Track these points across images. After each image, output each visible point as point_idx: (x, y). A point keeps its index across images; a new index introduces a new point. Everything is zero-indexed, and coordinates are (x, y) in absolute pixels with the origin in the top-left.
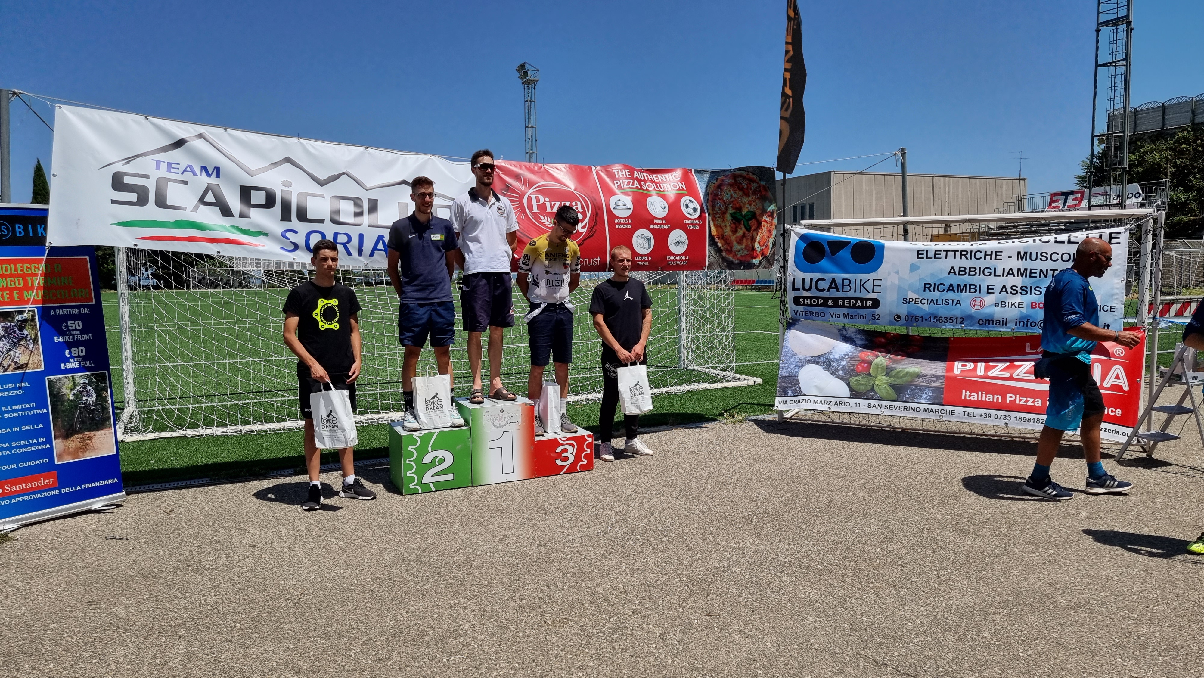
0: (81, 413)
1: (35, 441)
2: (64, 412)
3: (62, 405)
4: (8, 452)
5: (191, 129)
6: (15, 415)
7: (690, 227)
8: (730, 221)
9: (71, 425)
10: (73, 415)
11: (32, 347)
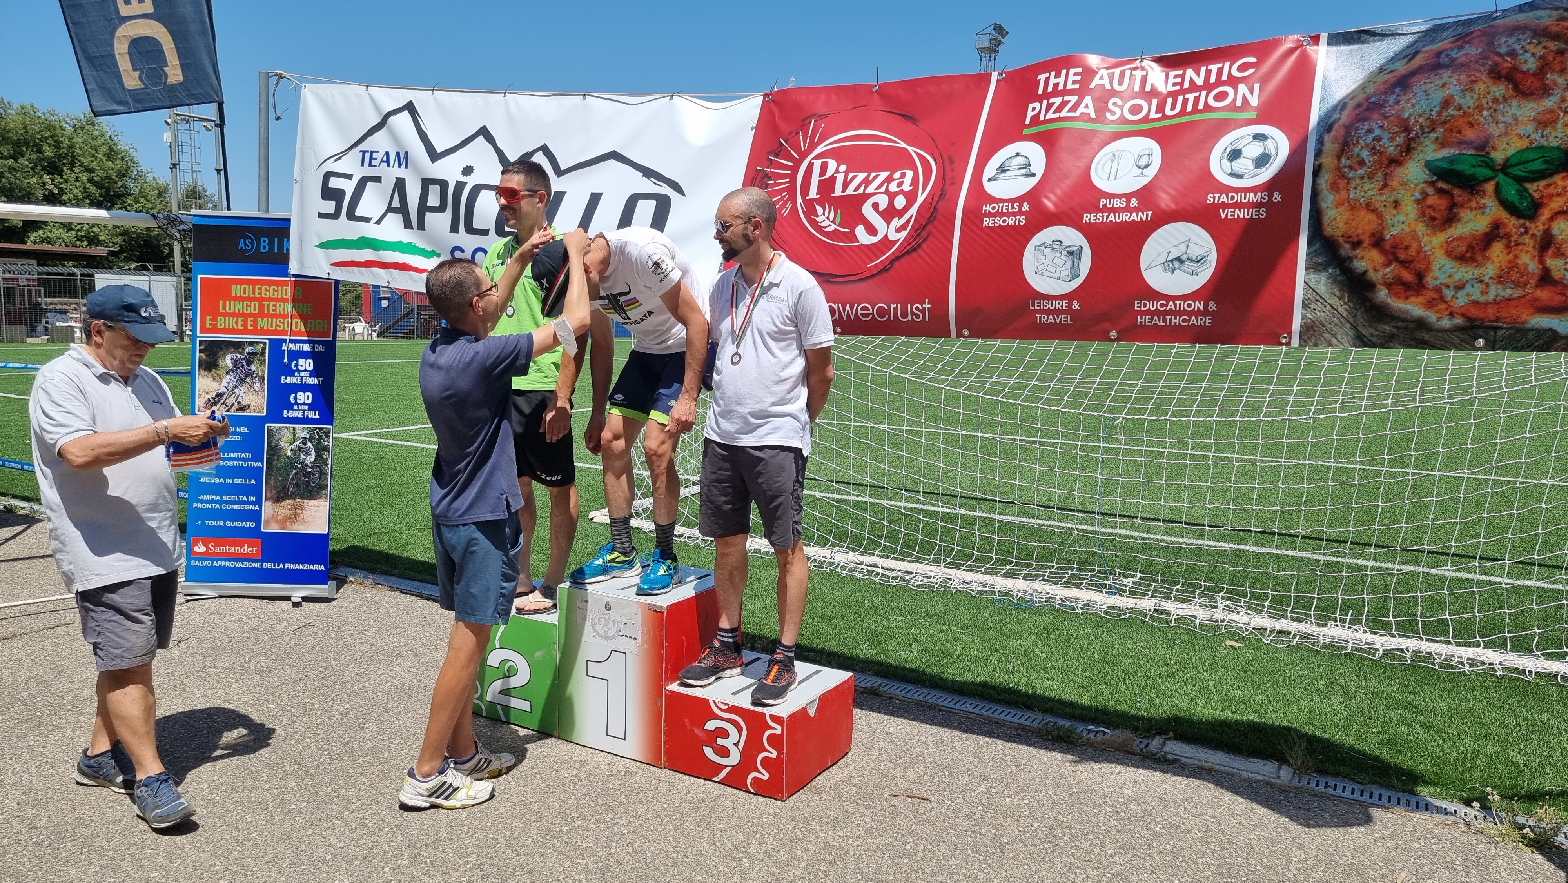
0: (296, 474)
1: (245, 498)
3: (278, 460)
4: (218, 506)
5: (400, 97)
6: (231, 464)
7: (1230, 214)
8: (1422, 186)
9: (284, 487)
10: (288, 475)
11: (257, 386)
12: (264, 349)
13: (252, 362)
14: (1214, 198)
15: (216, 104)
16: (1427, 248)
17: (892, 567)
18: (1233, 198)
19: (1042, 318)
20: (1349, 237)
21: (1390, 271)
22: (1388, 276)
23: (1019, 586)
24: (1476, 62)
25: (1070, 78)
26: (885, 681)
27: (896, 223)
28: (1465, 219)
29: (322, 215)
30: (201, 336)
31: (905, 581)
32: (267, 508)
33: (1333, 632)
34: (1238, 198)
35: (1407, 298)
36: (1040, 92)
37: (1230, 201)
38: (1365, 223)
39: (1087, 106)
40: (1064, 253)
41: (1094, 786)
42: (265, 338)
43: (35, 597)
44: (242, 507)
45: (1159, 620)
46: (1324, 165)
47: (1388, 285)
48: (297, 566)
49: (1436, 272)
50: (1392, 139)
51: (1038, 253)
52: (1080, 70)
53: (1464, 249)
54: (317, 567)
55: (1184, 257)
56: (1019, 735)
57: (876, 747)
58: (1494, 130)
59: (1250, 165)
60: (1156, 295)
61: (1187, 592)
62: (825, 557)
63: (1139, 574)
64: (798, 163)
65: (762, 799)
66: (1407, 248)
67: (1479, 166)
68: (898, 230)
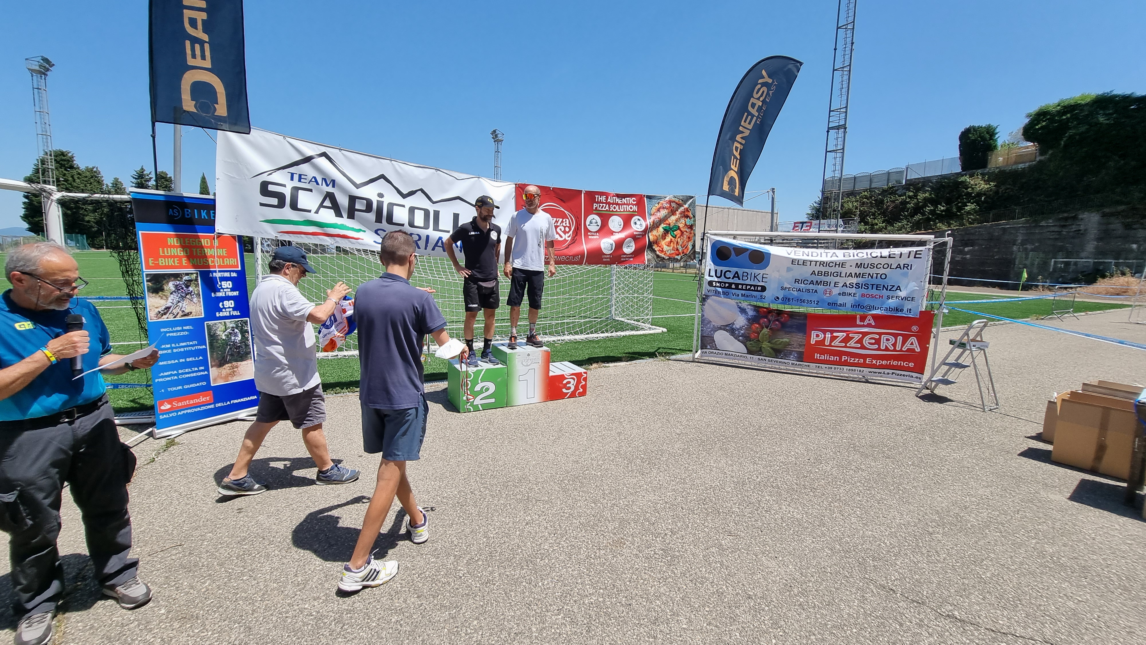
0: (230, 348)
1: (196, 369)
2: (219, 347)
3: (217, 342)
4: (176, 378)
5: (316, 149)
6: (182, 350)
9: (223, 358)
10: (225, 350)
11: (195, 300)
16: (662, 244)
21: (658, 248)
27: (567, 235)
32: (214, 371)
35: (661, 253)
44: (194, 375)
47: (658, 251)
49: (664, 248)
60: (625, 254)
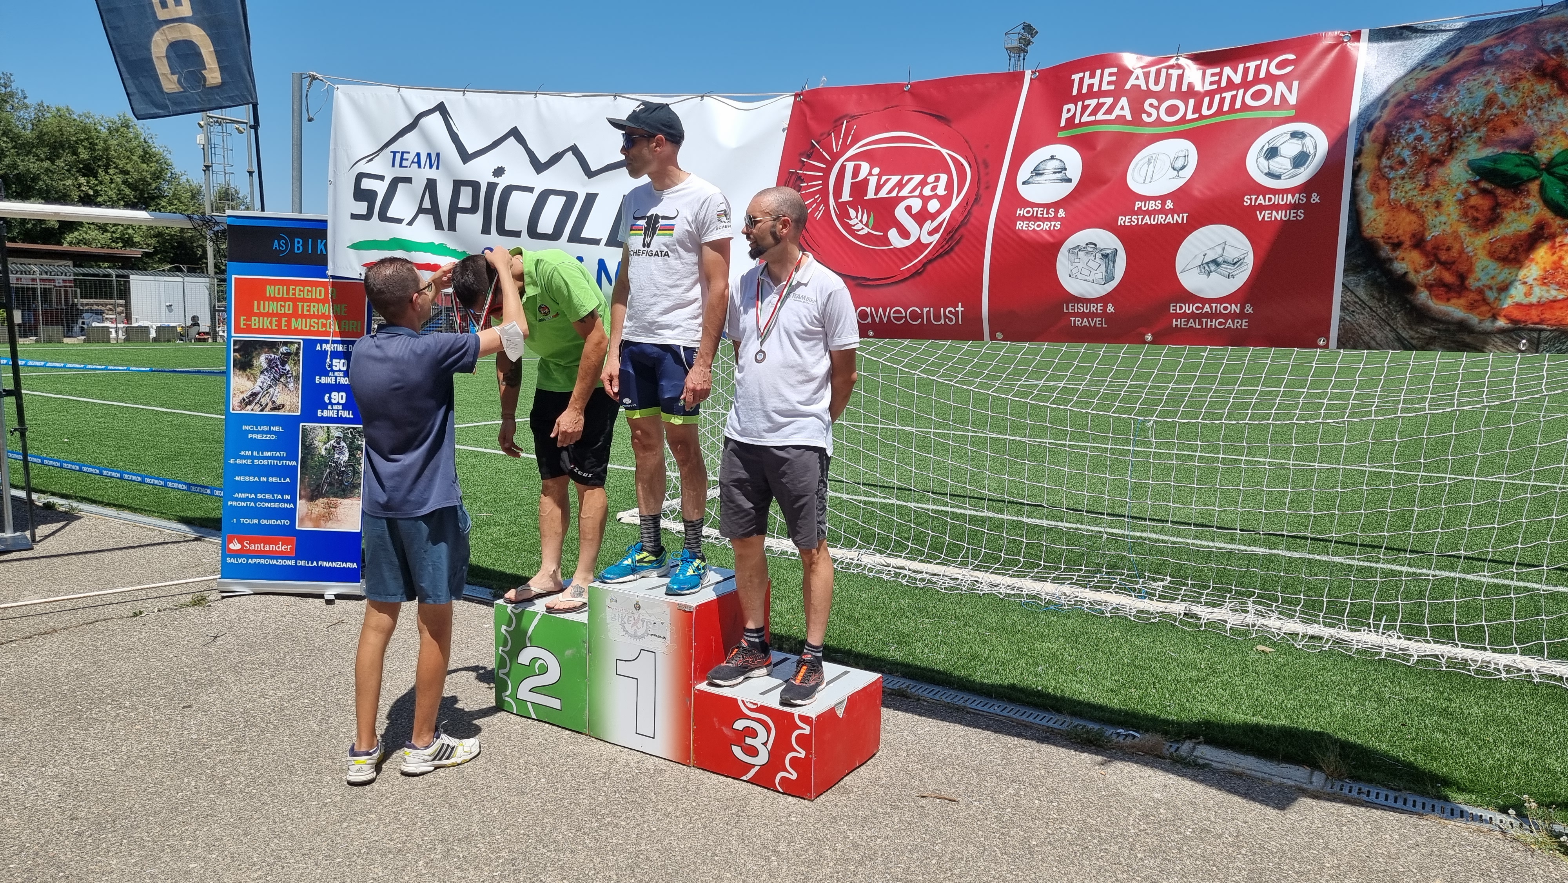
0: (330, 473)
1: (280, 497)
2: (314, 468)
3: (312, 459)
4: (252, 504)
5: (432, 98)
6: (265, 462)
7: (1267, 216)
8: (1464, 186)
9: (318, 486)
10: (322, 474)
11: (291, 386)
12: (298, 349)
13: (286, 362)
14: (1251, 199)
15: (251, 106)
16: (1469, 249)
17: (919, 569)
18: (1270, 200)
19: (1075, 321)
20: (1390, 238)
21: (1431, 273)
22: (1429, 277)
23: (1047, 589)
24: (1521, 59)
25: (1105, 79)
26: (913, 683)
27: (929, 226)
28: (1509, 219)
29: (354, 216)
30: (236, 336)
31: (933, 583)
32: (302, 506)
33: (1367, 638)
34: (1276, 199)
35: (1448, 300)
36: (1075, 93)
37: (1267, 203)
38: (1406, 224)
39: (1122, 108)
40: (1099, 255)
41: (1123, 789)
42: (299, 339)
43: (75, 593)
44: (276, 505)
45: (1190, 625)
46: (1364, 165)
47: (1429, 287)
48: (330, 564)
49: (1478, 273)
50: (1434, 139)
51: (1072, 257)
52: (1115, 70)
53: (1507, 249)
54: (349, 565)
55: (1220, 260)
56: (1048, 737)
57: (904, 748)
58: (1539, 128)
59: (1288, 164)
60: (1190, 298)
61: (1218, 596)
62: (852, 559)
63: (1169, 578)
64: (830, 165)
65: (790, 799)
66: (1449, 249)
67: (1523, 165)
68: (931, 233)
